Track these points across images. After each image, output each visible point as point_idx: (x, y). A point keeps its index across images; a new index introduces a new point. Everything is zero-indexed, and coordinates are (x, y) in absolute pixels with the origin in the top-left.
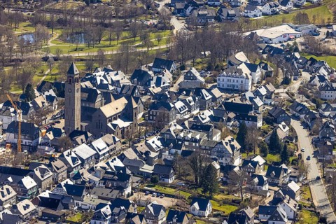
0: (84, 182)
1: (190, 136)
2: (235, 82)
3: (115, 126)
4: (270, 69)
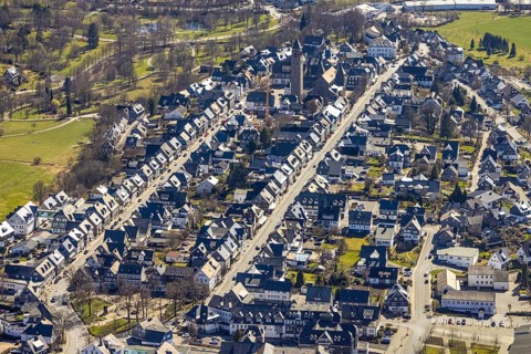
1: (401, 94)
2: (384, 51)
3: (335, 90)
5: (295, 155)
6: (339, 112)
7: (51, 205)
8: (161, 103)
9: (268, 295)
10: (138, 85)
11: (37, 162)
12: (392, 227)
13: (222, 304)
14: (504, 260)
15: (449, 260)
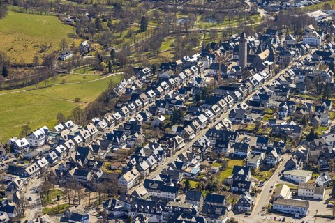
0: (266, 93)
1: (307, 68)
2: (313, 40)
3: (266, 64)
4: (328, 33)
5: (219, 105)
6: (262, 78)
7: (59, 129)
8: (161, 67)
9: (162, 194)
10: (160, 55)
11: (77, 101)
12: (260, 154)
13: (126, 199)
14: (325, 180)
15: (291, 178)
